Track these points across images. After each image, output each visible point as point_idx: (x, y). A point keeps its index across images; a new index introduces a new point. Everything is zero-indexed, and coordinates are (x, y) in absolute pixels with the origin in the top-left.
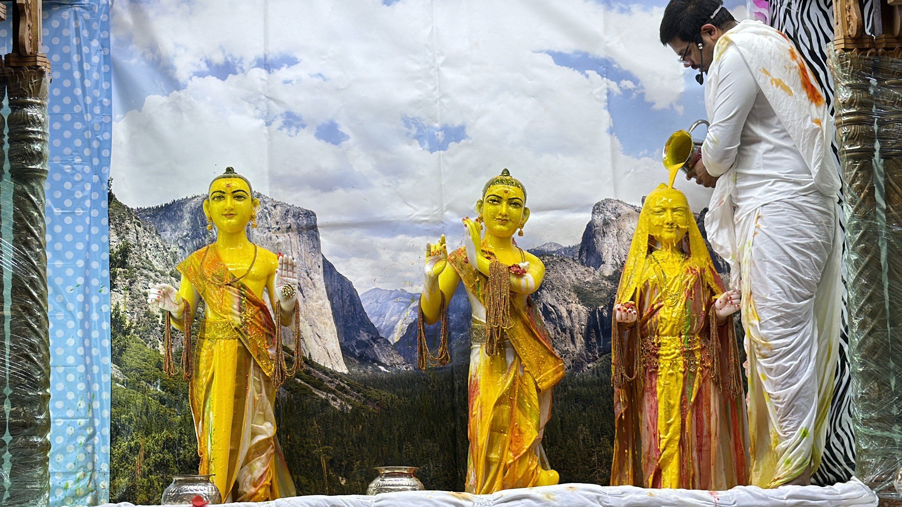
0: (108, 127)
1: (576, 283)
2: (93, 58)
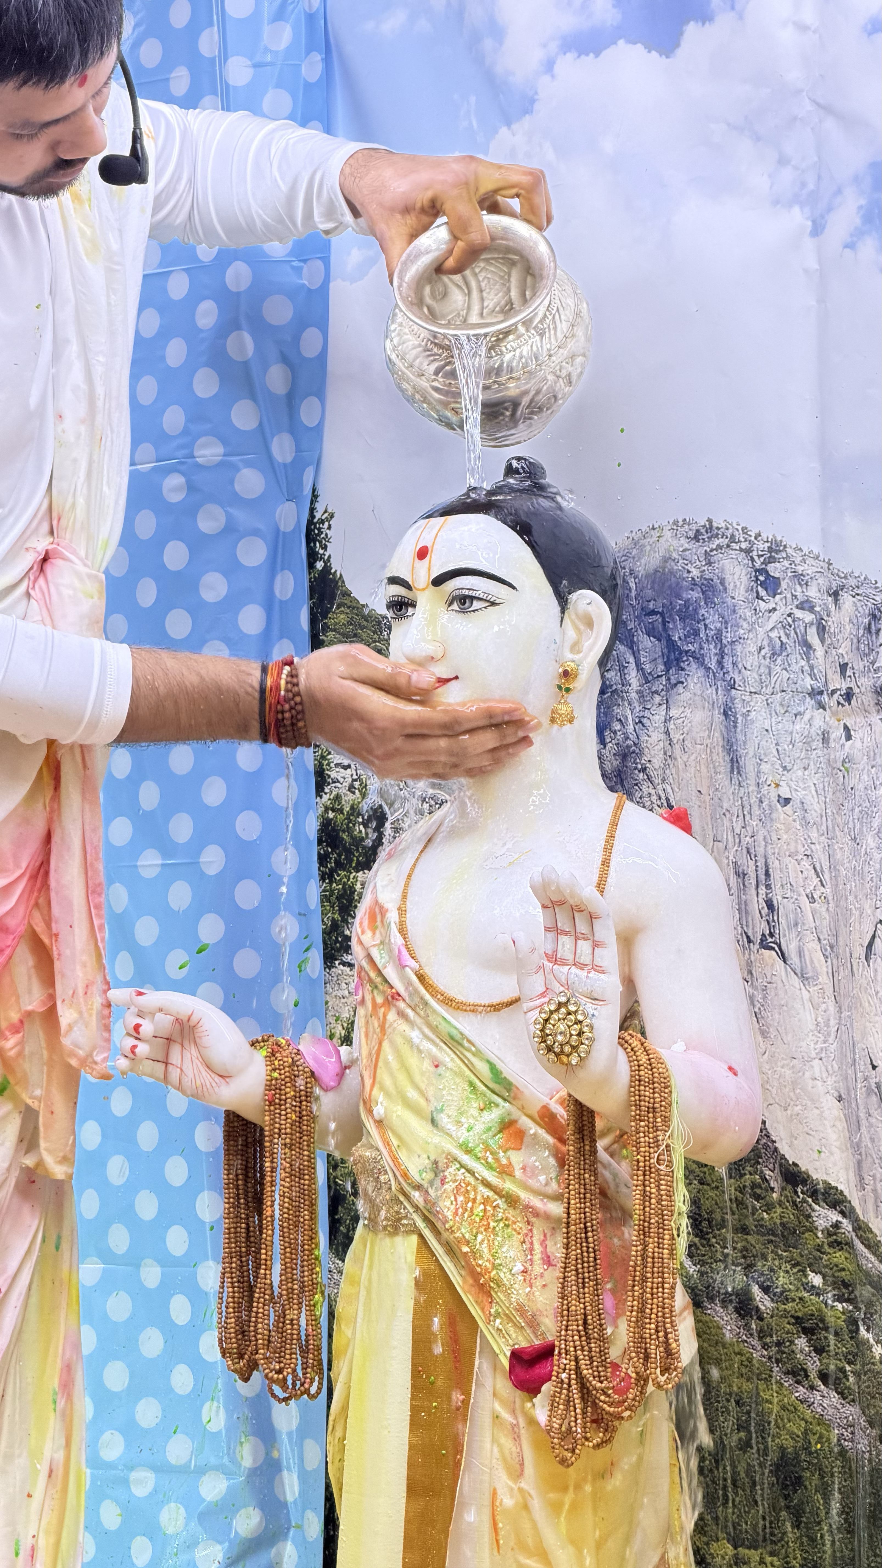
0: (316, 306)
2: (267, 29)
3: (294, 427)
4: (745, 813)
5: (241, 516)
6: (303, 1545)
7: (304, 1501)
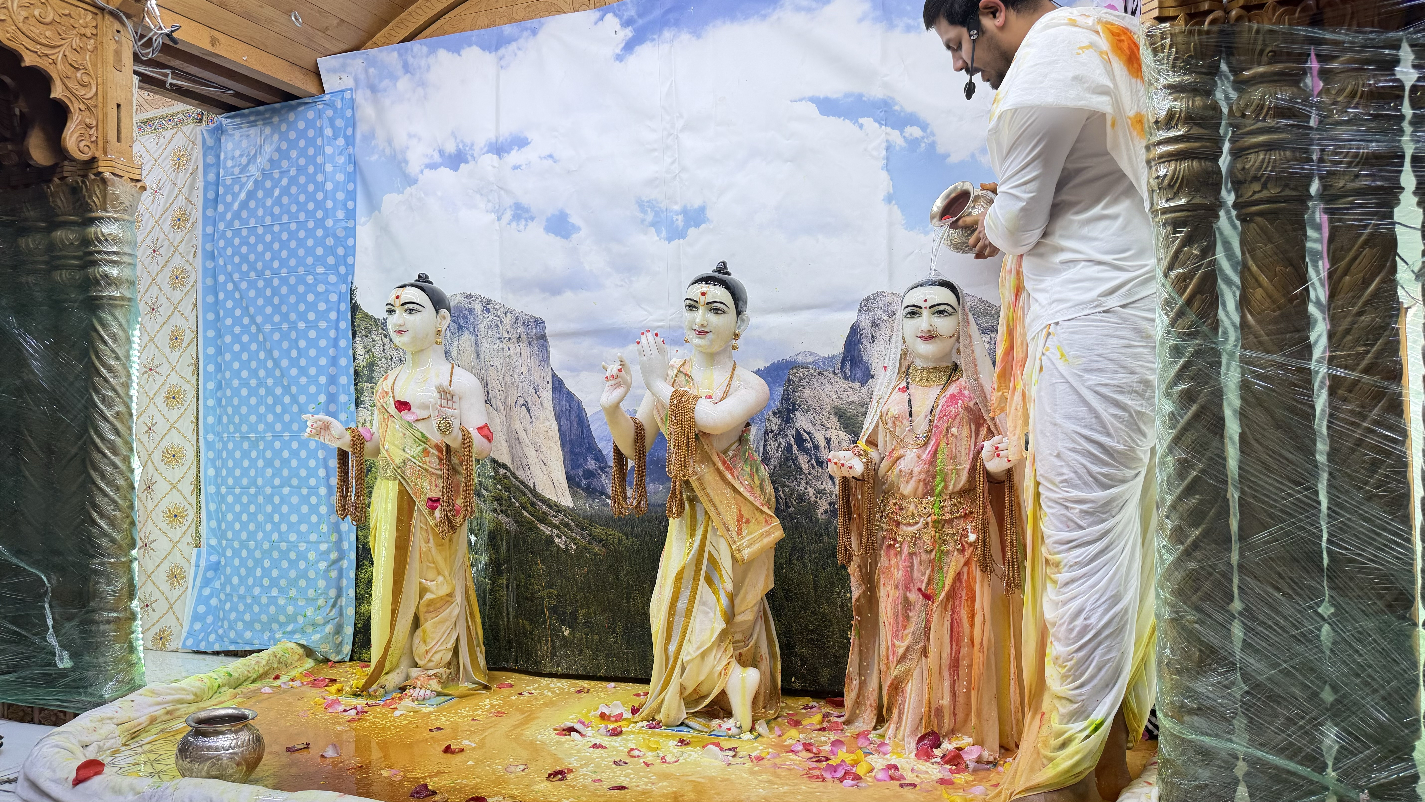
0: (351, 232)
1: (838, 404)
2: (337, 158)
3: (346, 264)
4: (481, 368)
5: (330, 287)
6: (350, 560)
7: (350, 549)
